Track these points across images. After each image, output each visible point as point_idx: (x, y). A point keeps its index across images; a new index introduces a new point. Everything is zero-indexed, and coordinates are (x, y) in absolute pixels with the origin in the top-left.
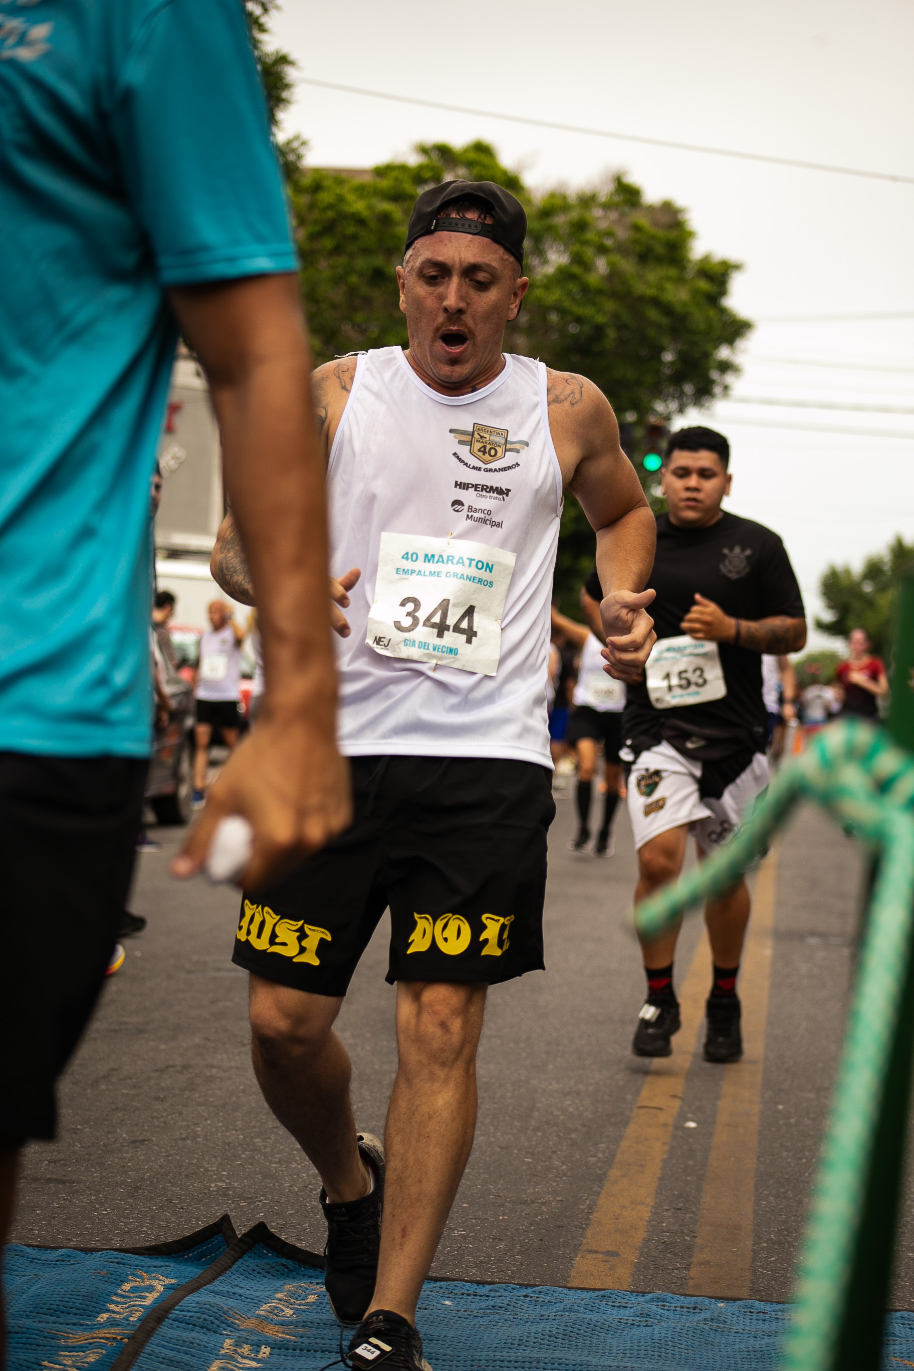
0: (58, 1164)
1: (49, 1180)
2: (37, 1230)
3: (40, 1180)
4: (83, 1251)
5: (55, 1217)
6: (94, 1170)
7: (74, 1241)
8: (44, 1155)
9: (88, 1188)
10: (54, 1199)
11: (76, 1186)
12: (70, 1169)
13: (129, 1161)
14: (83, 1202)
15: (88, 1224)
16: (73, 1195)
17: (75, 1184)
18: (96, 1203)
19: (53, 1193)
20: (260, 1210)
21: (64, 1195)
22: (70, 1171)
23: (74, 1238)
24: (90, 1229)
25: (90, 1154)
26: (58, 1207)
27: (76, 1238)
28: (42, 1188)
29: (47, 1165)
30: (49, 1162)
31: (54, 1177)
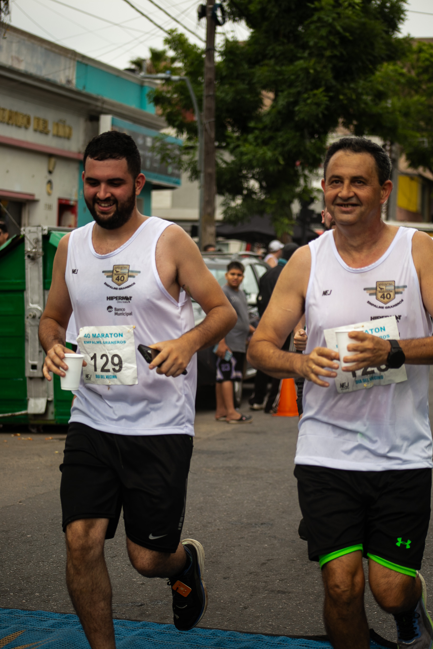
0: (283, 582)
1: (279, 592)
2: (271, 622)
3: (274, 591)
4: (291, 637)
5: (279, 614)
6: (299, 585)
7: (287, 629)
8: (277, 576)
9: (296, 596)
10: (280, 603)
11: (291, 595)
12: (288, 585)
13: (316, 580)
14: (293, 605)
15: (295, 618)
16: (289, 601)
17: (290, 594)
18: (299, 605)
19: (280, 600)
20: (375, 610)
21: (284, 601)
22: (289, 586)
23: (287, 627)
24: (295, 621)
25: (298, 576)
26: (281, 608)
27: (288, 626)
28: (275, 596)
29: (278, 582)
30: (280, 581)
31: (281, 589)
